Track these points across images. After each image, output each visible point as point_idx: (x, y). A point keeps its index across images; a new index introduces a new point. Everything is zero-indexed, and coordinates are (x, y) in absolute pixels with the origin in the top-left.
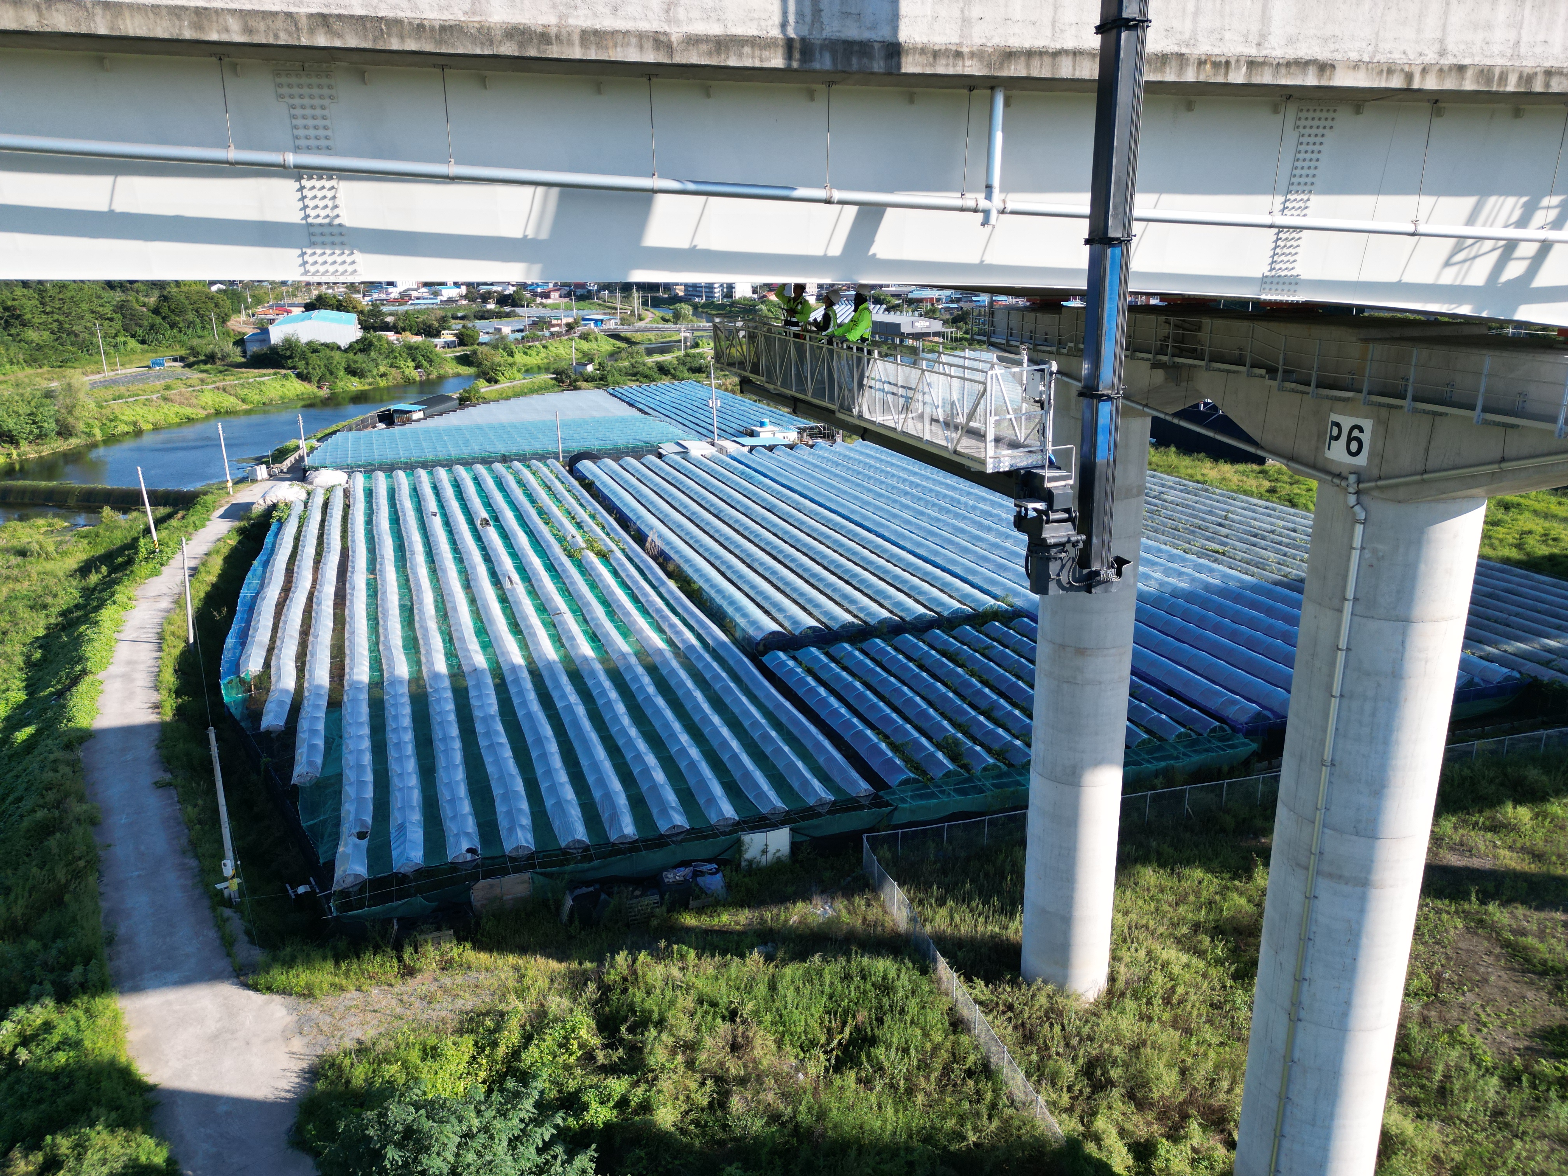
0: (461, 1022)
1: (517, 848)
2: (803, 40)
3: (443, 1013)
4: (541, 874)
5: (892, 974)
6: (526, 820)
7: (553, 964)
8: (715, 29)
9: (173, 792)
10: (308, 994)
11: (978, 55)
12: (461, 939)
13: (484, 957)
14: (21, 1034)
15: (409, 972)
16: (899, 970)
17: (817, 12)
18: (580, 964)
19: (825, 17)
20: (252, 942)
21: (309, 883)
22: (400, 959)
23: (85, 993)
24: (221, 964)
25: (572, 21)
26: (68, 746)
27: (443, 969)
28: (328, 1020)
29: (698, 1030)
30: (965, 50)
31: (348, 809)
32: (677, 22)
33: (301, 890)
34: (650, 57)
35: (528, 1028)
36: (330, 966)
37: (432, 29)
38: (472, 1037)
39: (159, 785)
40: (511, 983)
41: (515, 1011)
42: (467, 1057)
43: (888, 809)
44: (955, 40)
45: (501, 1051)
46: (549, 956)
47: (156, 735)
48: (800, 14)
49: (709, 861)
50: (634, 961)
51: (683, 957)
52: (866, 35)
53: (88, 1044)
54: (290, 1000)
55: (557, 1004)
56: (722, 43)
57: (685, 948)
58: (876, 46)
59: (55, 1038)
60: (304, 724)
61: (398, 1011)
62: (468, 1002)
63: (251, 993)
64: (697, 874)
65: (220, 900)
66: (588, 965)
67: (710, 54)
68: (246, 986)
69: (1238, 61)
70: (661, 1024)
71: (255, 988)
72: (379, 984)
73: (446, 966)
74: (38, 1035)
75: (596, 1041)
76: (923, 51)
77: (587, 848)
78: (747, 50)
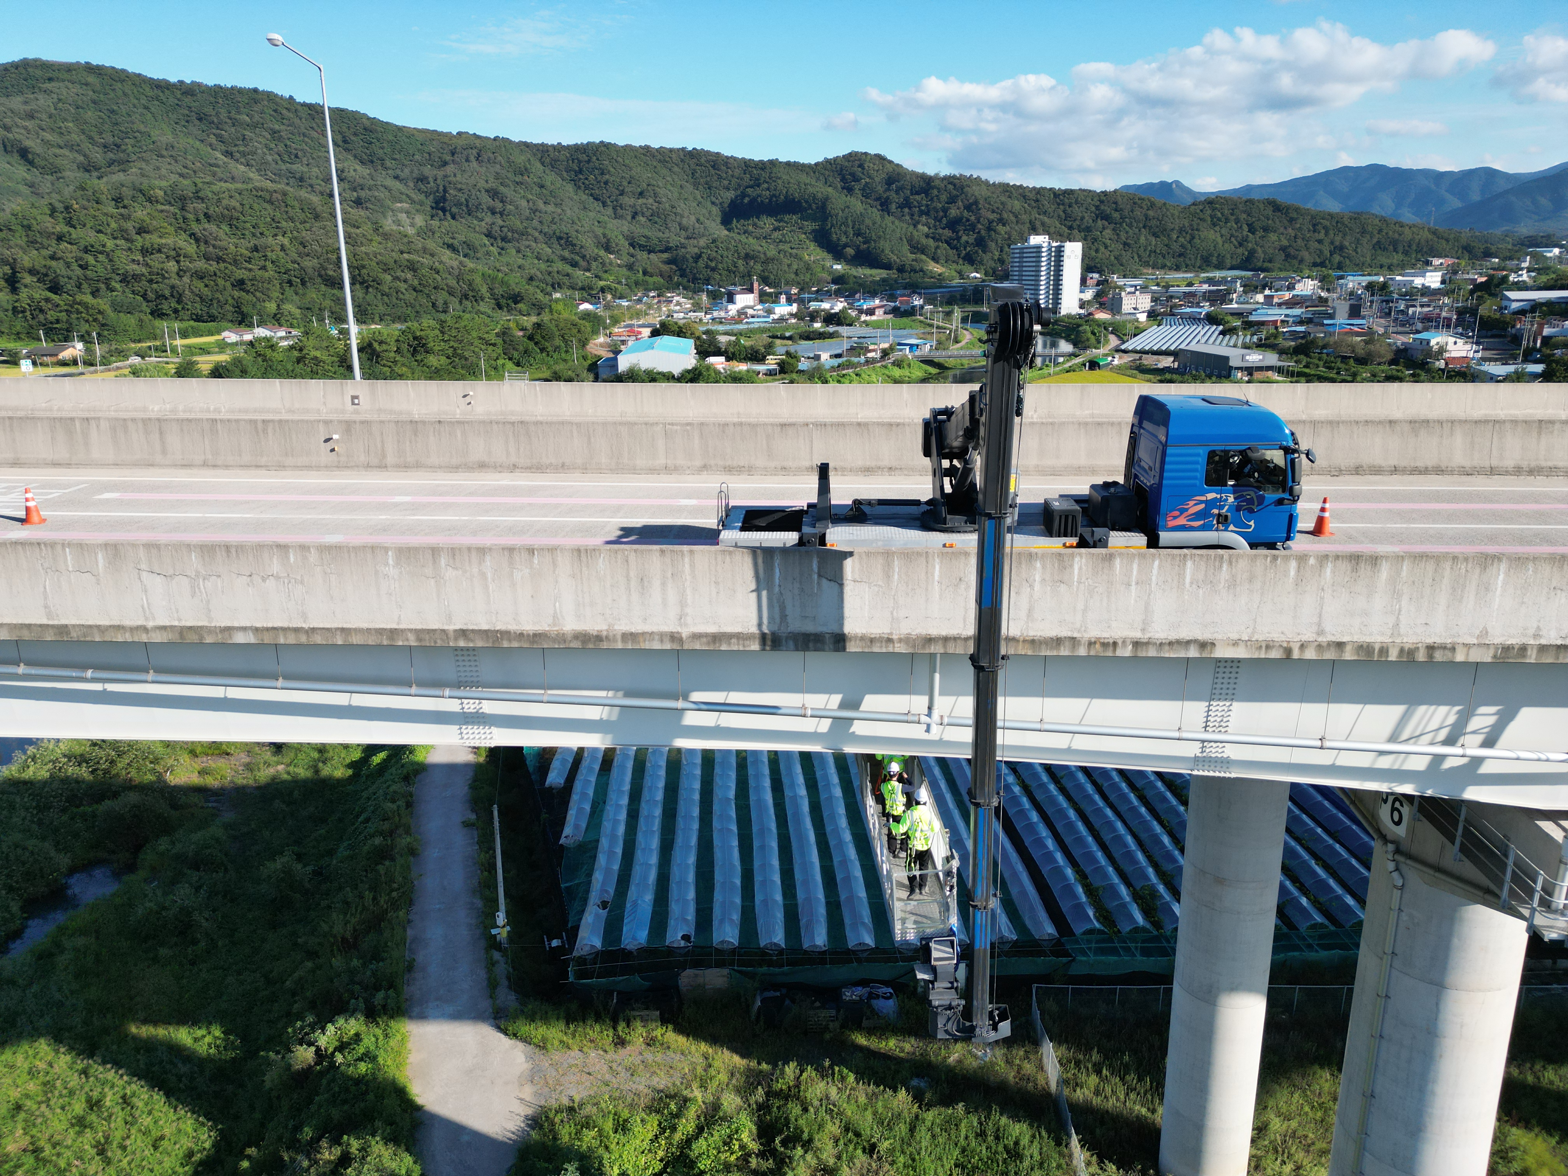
0: (654, 1099)
1: (722, 942)
2: (773, 634)
3: (641, 1088)
4: (739, 972)
5: (1025, 1141)
6: (736, 917)
7: (736, 1059)
8: (712, 629)
9: (476, 832)
10: (542, 1046)
11: (906, 640)
12: (664, 1021)
13: (681, 1040)
14: (340, 1040)
15: (621, 1043)
16: (1034, 1136)
17: (784, 617)
18: (759, 1063)
19: (789, 620)
20: (510, 987)
21: (562, 938)
22: (615, 1029)
23: (385, 1014)
24: (485, 1004)
25: (616, 627)
26: (406, 779)
27: (648, 1045)
28: (554, 1073)
29: (839, 1157)
30: (895, 637)
31: (598, 877)
32: (686, 625)
33: (555, 943)
34: (668, 646)
35: (702, 1119)
36: (562, 1025)
37: (528, 635)
38: (658, 1117)
39: (467, 824)
40: (699, 1070)
41: (695, 1100)
42: (650, 1136)
43: (1065, 960)
44: (887, 631)
45: (678, 1136)
46: (734, 1050)
47: (470, 774)
48: (771, 618)
49: (886, 983)
50: (802, 1072)
51: (843, 1079)
52: (820, 629)
53: (380, 1060)
54: (530, 1048)
55: (730, 1101)
56: (716, 638)
57: (845, 1071)
58: (827, 636)
59: (361, 1050)
60: (578, 786)
61: (608, 1077)
62: (662, 1081)
63: (502, 1036)
64: (872, 996)
65: (493, 943)
66: (764, 1066)
67: (708, 643)
68: (499, 1029)
69: (1124, 642)
70: (808, 1145)
71: (505, 1032)
72: (596, 1048)
73: (650, 1042)
74: (350, 1044)
75: (754, 1146)
76: (863, 638)
77: (781, 952)
78: (734, 641)
